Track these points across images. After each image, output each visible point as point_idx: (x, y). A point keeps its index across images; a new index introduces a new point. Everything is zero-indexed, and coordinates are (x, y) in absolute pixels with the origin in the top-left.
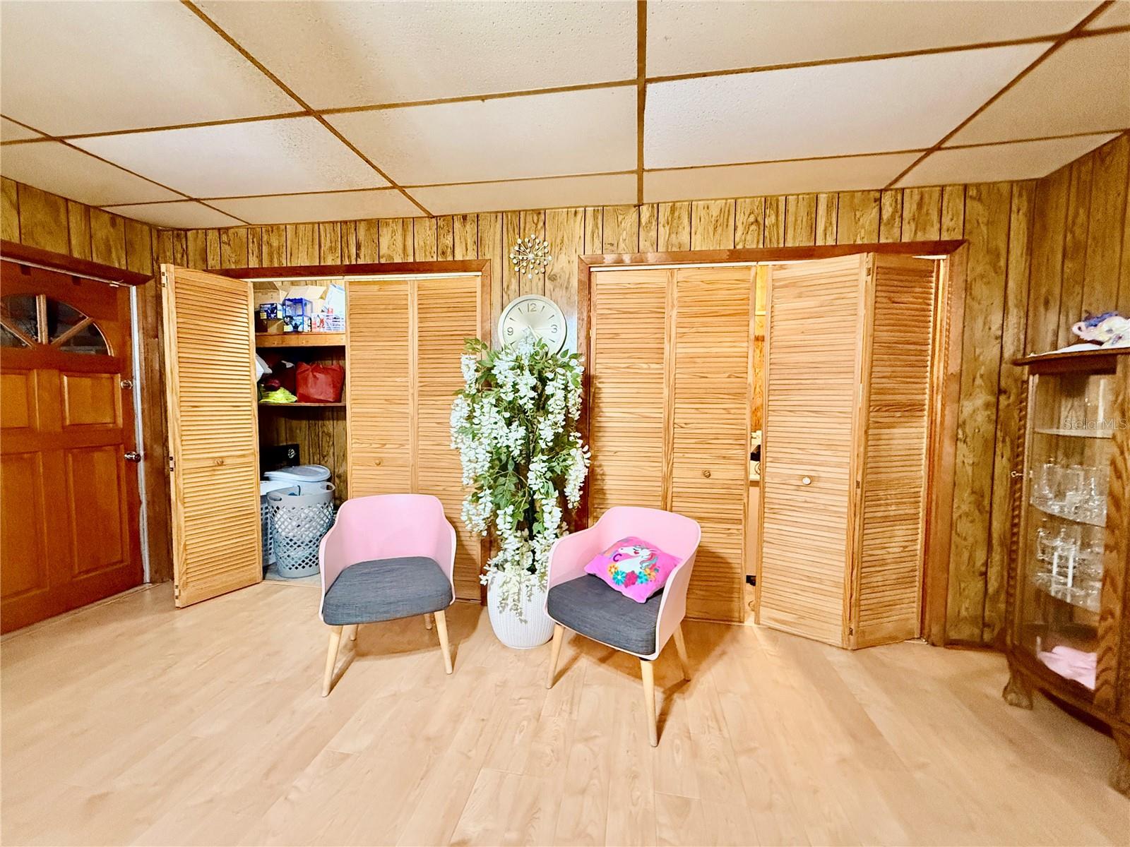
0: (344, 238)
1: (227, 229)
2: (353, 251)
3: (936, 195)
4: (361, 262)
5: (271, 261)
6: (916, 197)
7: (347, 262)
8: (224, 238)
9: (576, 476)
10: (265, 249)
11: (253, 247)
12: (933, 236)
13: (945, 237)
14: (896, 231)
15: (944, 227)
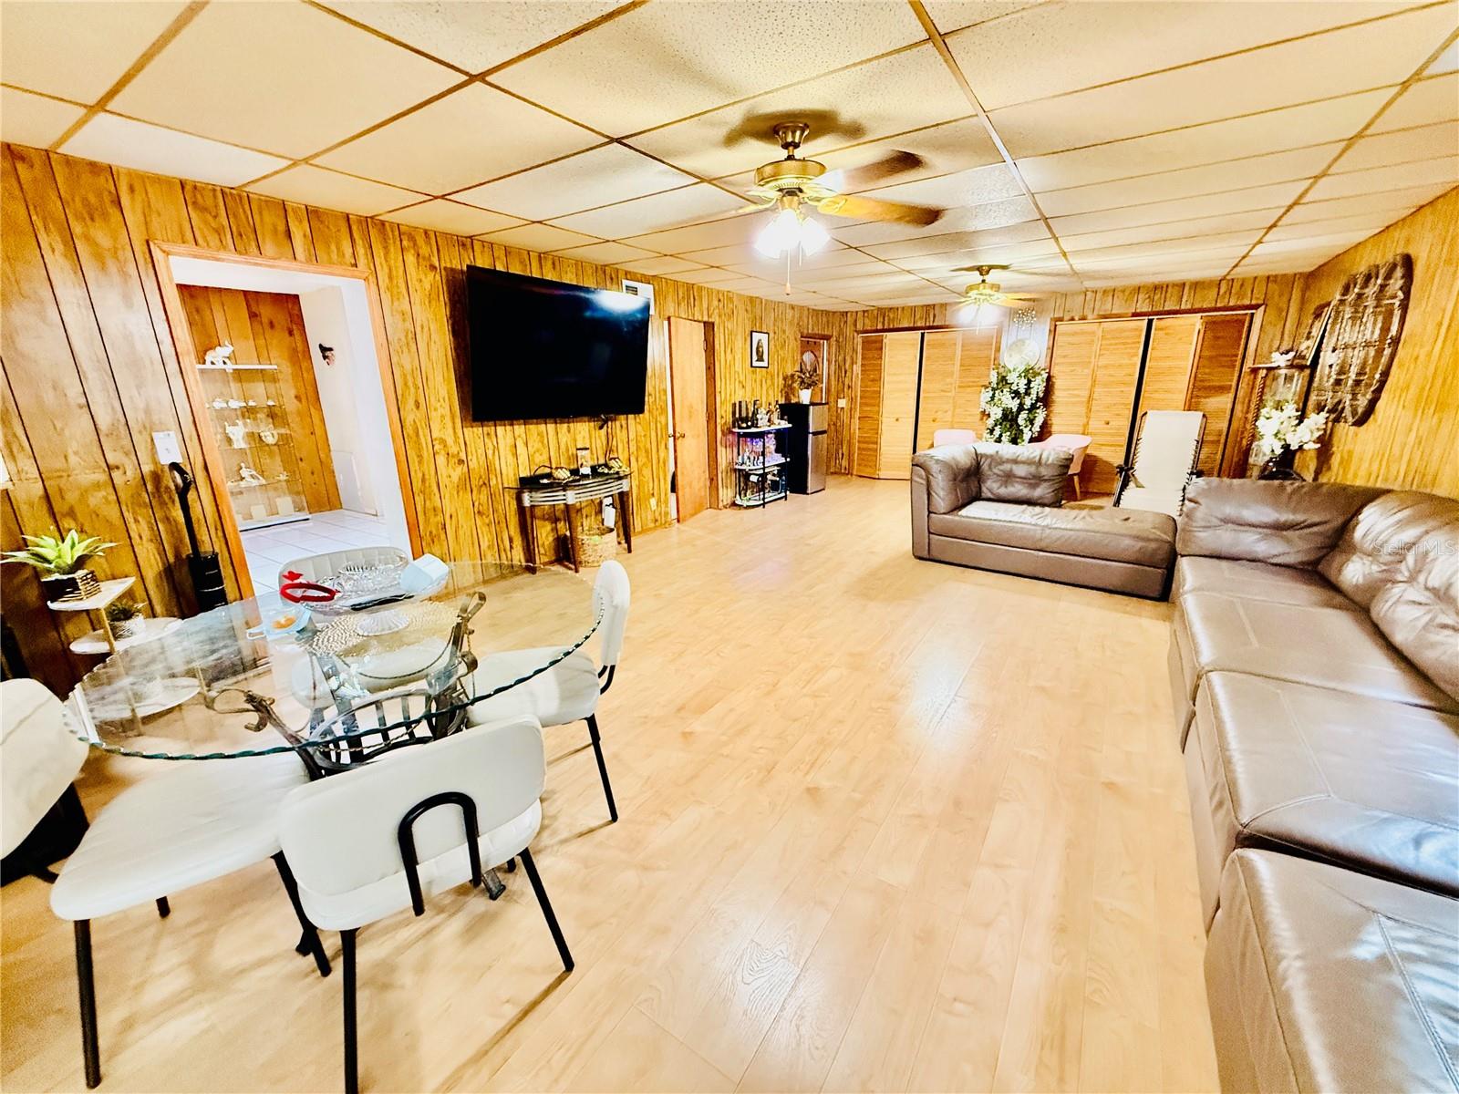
0: (928, 313)
1: (867, 311)
2: (932, 319)
3: (1252, 281)
4: (935, 324)
5: (889, 325)
6: (1240, 283)
7: (928, 324)
8: (866, 314)
9: (1039, 421)
10: (886, 318)
11: (880, 319)
12: (1247, 302)
13: (1254, 302)
14: (1226, 300)
15: (1254, 296)
